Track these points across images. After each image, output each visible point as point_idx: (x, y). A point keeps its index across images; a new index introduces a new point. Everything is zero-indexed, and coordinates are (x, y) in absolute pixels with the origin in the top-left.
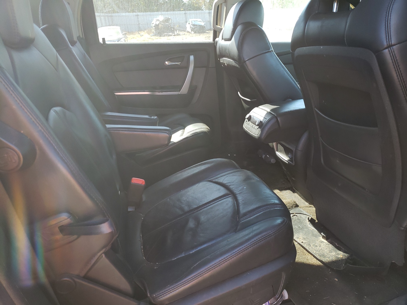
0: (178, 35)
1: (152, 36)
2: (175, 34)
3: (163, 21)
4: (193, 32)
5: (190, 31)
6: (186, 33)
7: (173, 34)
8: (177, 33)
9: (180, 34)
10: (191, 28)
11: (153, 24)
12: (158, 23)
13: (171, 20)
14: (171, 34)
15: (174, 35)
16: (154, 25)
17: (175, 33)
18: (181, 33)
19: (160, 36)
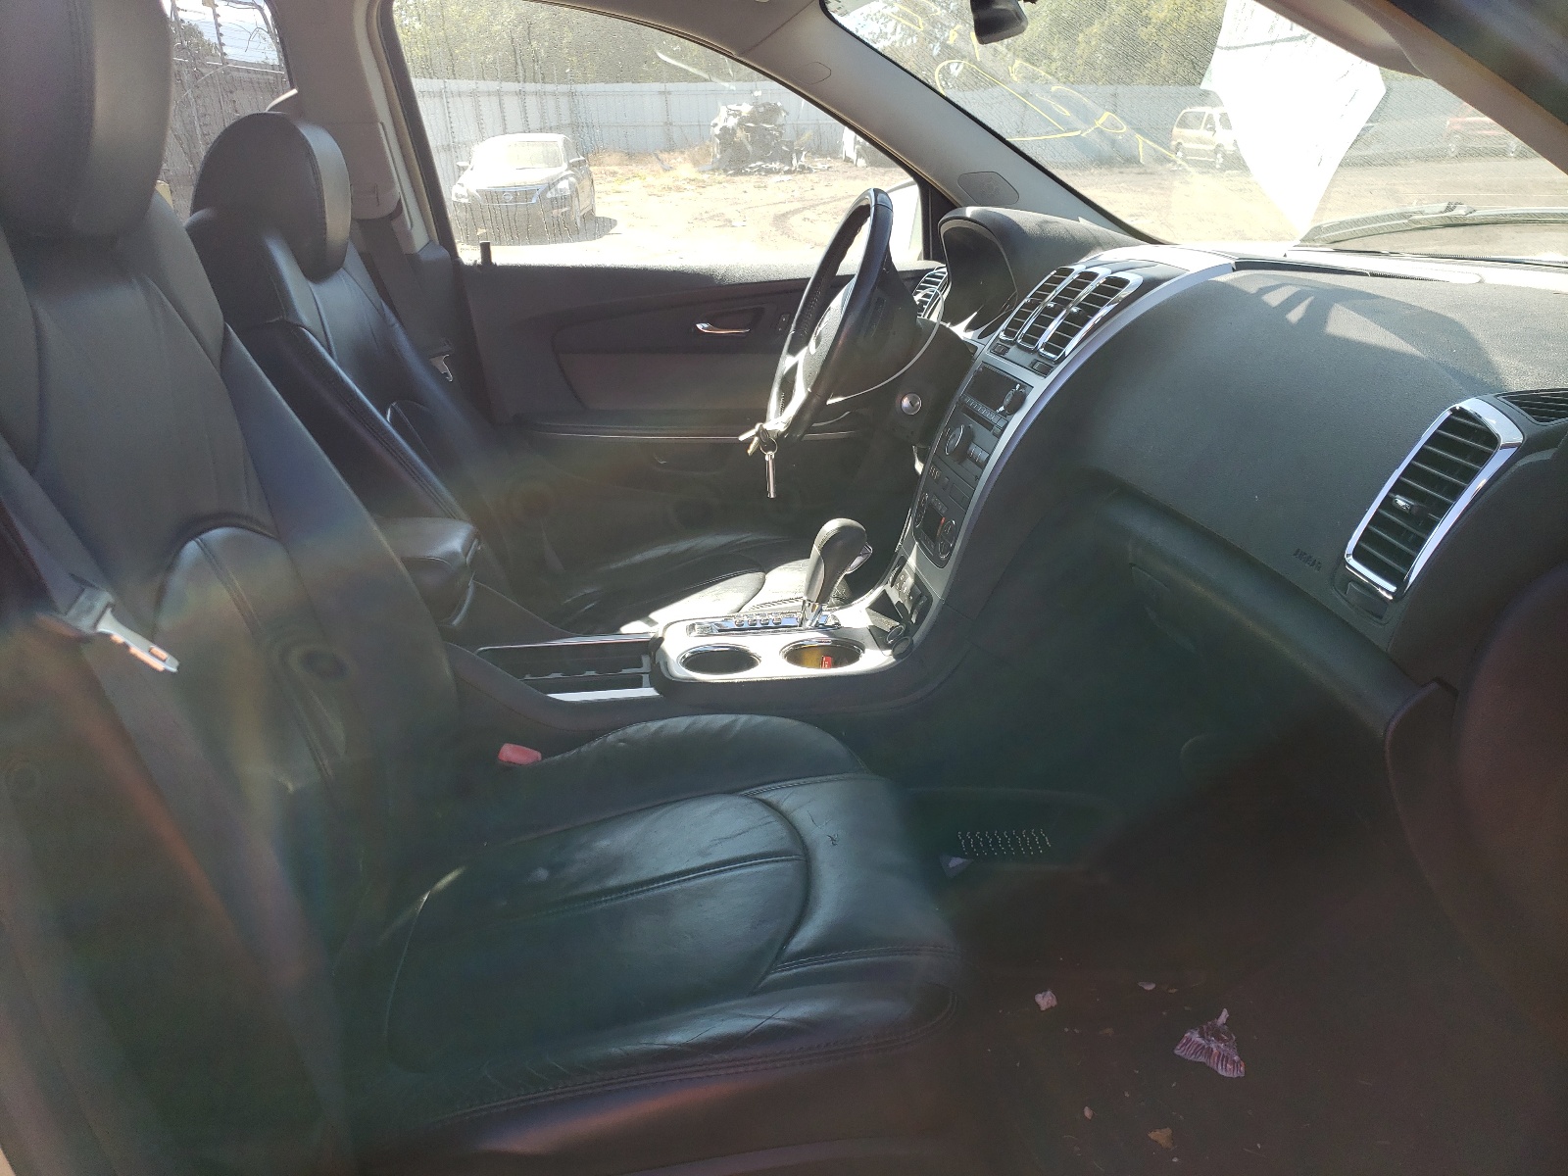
0: (803, 169)
1: (704, 172)
2: (793, 169)
3: (752, 118)
4: (862, 162)
5: (853, 156)
6: (837, 164)
7: (787, 168)
8: (800, 163)
9: (809, 168)
10: (857, 147)
11: (716, 125)
12: (732, 122)
13: (784, 114)
14: (776, 165)
15: (788, 172)
16: (717, 131)
17: (794, 162)
18: (819, 163)
19: (738, 172)
